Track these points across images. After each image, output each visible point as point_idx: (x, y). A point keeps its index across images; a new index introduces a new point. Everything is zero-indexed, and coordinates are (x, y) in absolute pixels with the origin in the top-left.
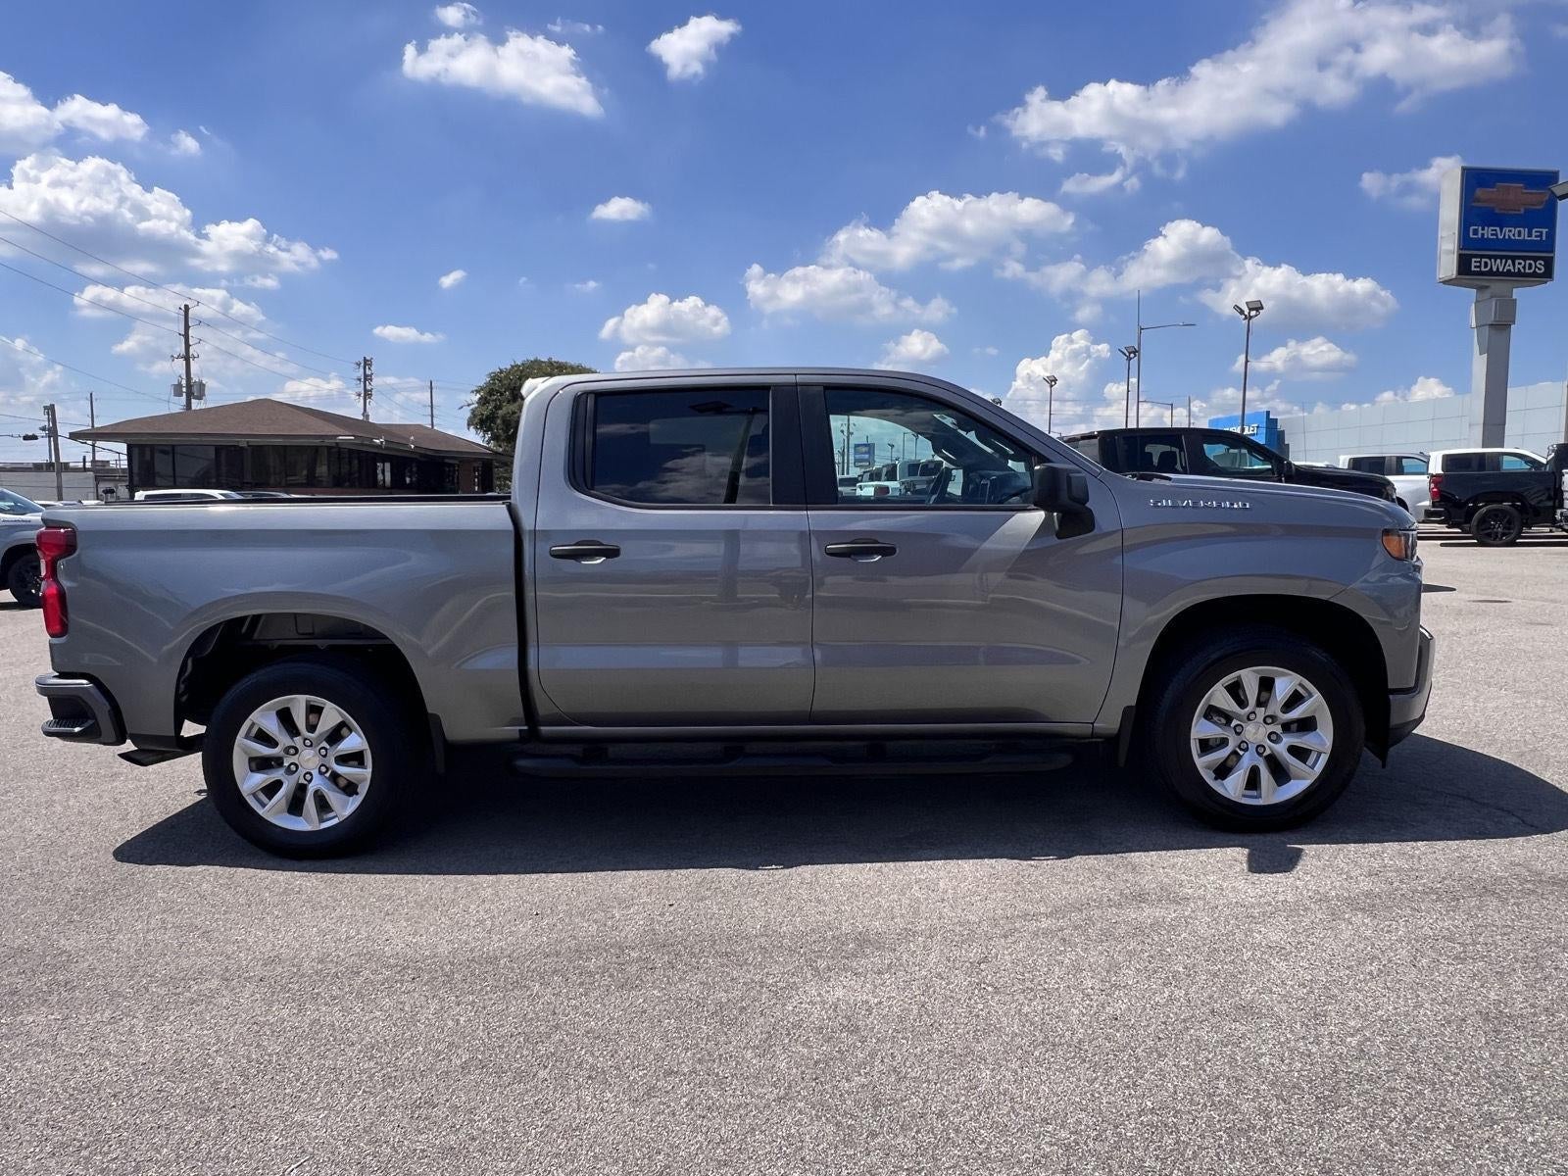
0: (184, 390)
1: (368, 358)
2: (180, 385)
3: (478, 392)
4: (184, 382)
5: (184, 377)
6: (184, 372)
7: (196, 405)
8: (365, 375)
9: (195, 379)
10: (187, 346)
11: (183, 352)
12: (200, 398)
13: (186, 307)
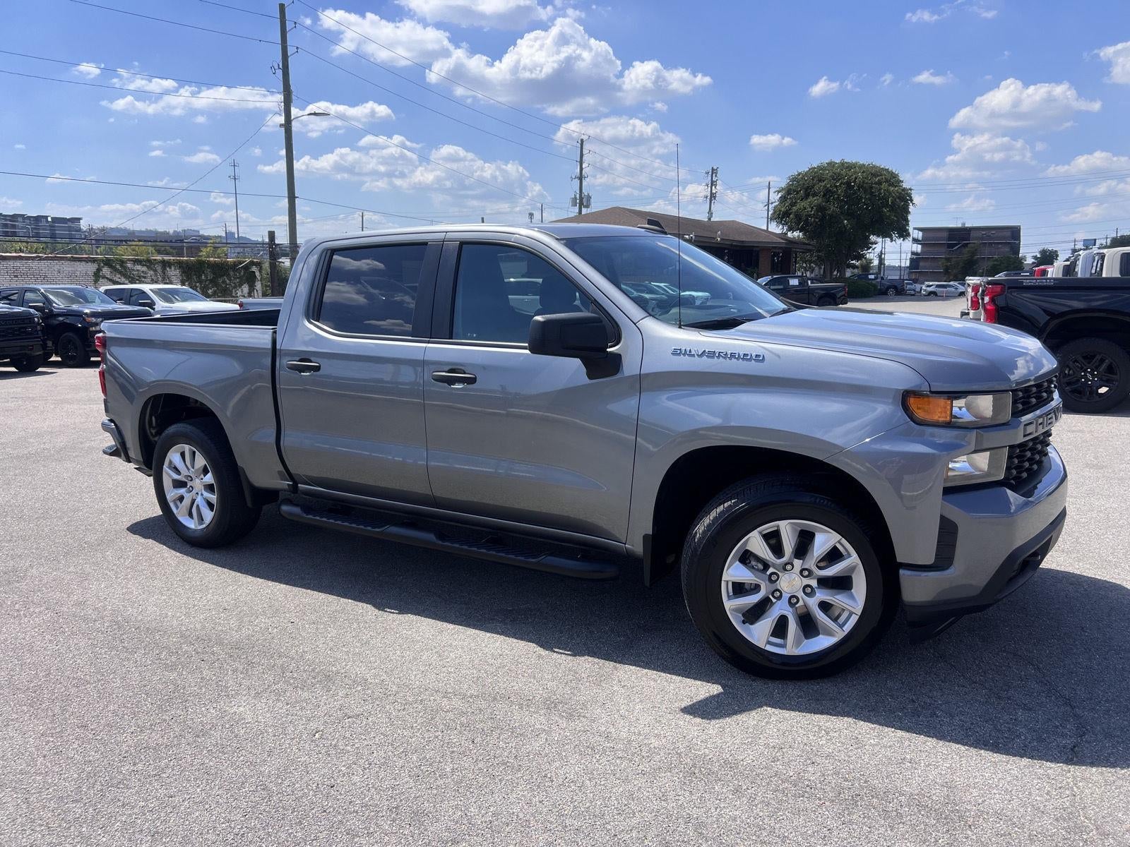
0: (578, 201)
1: (715, 168)
2: (576, 198)
3: (779, 192)
4: (578, 196)
5: (578, 192)
6: (579, 188)
7: (584, 211)
8: (712, 182)
9: (585, 192)
10: (581, 169)
11: (578, 174)
12: (587, 206)
13: (582, 141)
